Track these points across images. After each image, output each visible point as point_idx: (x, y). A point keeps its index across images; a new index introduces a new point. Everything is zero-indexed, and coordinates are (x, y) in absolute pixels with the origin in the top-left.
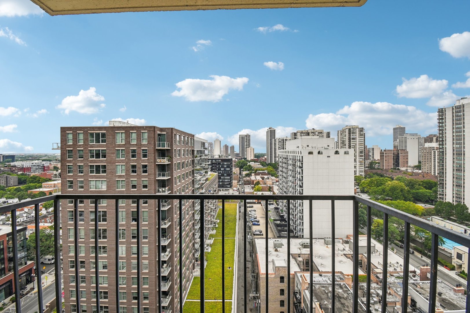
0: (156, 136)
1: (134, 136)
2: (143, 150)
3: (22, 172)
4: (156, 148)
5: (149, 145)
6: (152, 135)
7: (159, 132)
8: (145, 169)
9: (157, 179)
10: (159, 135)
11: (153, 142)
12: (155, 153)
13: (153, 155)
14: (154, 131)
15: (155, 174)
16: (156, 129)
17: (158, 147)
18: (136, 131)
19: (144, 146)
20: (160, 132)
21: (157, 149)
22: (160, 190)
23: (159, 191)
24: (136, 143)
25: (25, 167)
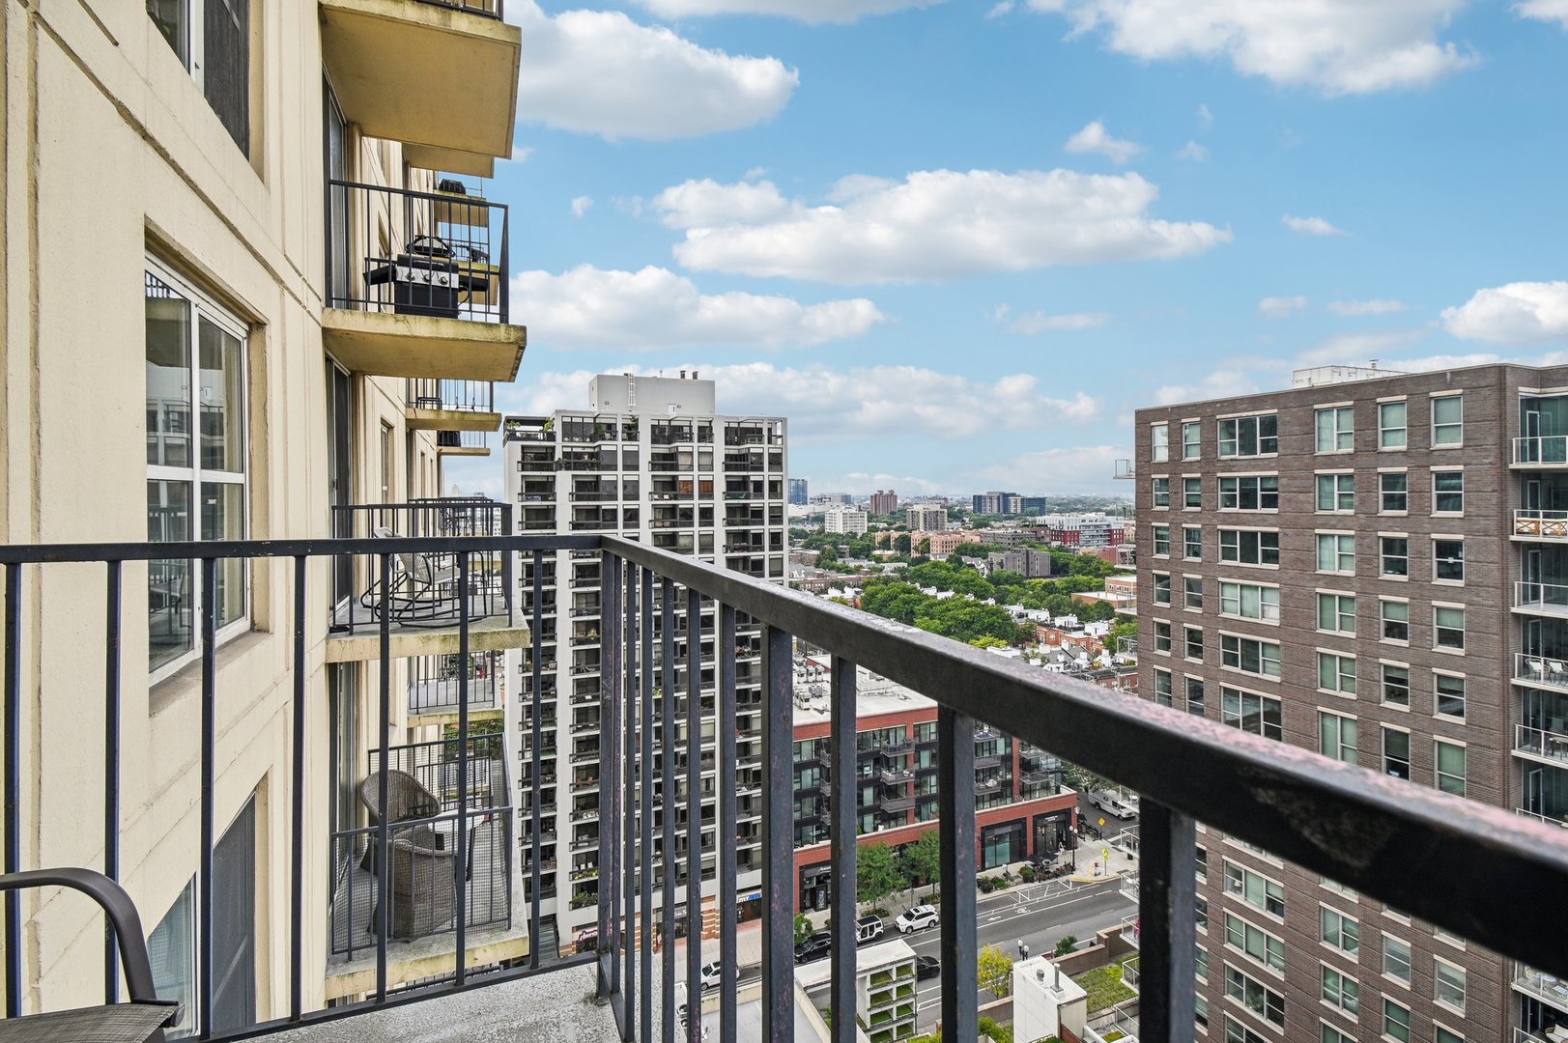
0: (1514, 410)
1: (1397, 418)
2: (1440, 476)
3: (1059, 543)
4: (1511, 466)
5: (1469, 451)
6: (1490, 407)
7: (1526, 391)
8: (1451, 560)
9: (1514, 610)
10: (1529, 403)
11: (1491, 440)
12: (1503, 490)
13: (1494, 501)
14: (1501, 387)
15: (1505, 588)
16: (1510, 379)
17: (1524, 460)
18: (1404, 397)
19: (1446, 456)
20: (1538, 390)
21: (1516, 472)
22: (1538, 666)
23: (1525, 671)
24: (1404, 448)
25: (1065, 529)
